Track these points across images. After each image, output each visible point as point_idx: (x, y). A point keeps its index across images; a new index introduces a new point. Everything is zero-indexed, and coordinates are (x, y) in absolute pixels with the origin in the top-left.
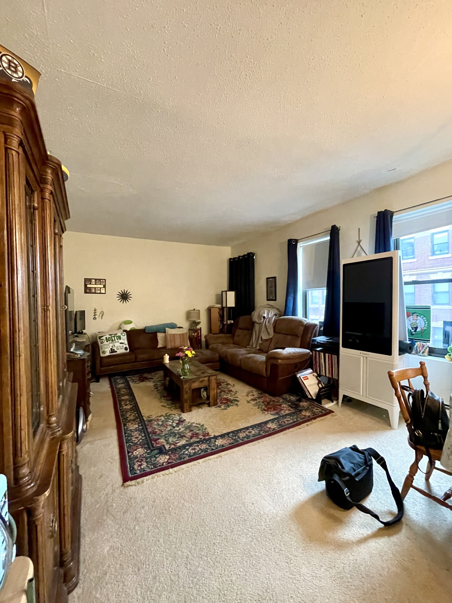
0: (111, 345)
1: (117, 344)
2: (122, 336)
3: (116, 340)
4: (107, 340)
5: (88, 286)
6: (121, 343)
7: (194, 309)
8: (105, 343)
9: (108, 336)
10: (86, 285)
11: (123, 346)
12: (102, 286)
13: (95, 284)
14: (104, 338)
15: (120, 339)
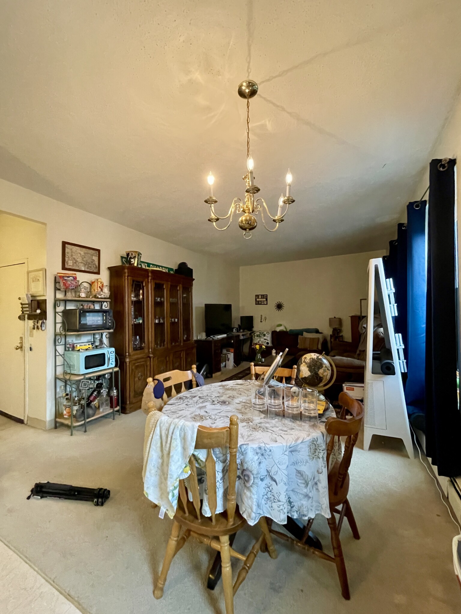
0: (259, 339)
1: (262, 340)
2: (266, 334)
3: (262, 337)
4: (257, 336)
5: (257, 300)
6: (265, 339)
7: (335, 317)
8: (256, 338)
9: (258, 333)
10: (256, 299)
11: (265, 341)
12: (265, 300)
13: (261, 298)
14: (256, 334)
15: (265, 336)
